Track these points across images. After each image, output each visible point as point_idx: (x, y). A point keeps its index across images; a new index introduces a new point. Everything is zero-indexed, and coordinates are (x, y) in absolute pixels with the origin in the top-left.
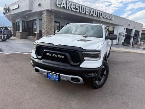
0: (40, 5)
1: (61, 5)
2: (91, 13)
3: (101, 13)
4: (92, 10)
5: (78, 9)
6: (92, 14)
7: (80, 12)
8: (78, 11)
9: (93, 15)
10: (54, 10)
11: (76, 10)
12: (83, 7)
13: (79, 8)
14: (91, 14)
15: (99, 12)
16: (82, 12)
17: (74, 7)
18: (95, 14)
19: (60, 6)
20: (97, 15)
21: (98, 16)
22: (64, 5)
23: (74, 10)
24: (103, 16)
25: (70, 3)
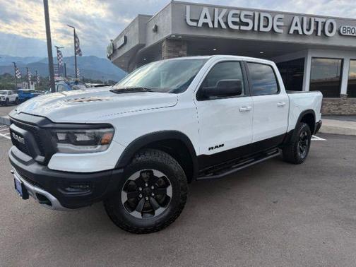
0: (156, 29)
1: (197, 21)
2: (293, 28)
3: (331, 24)
4: (297, 19)
5: (247, 24)
6: (296, 32)
7: (256, 29)
8: (249, 28)
9: (301, 33)
10: (182, 35)
11: (243, 28)
12: (263, 15)
13: (250, 22)
14: (291, 32)
15: (320, 21)
16: (262, 29)
17: (237, 20)
18: (308, 30)
19: (195, 24)
20: (316, 31)
21: (319, 34)
22: (205, 21)
23: (236, 27)
24: (339, 32)
25: (224, 11)
